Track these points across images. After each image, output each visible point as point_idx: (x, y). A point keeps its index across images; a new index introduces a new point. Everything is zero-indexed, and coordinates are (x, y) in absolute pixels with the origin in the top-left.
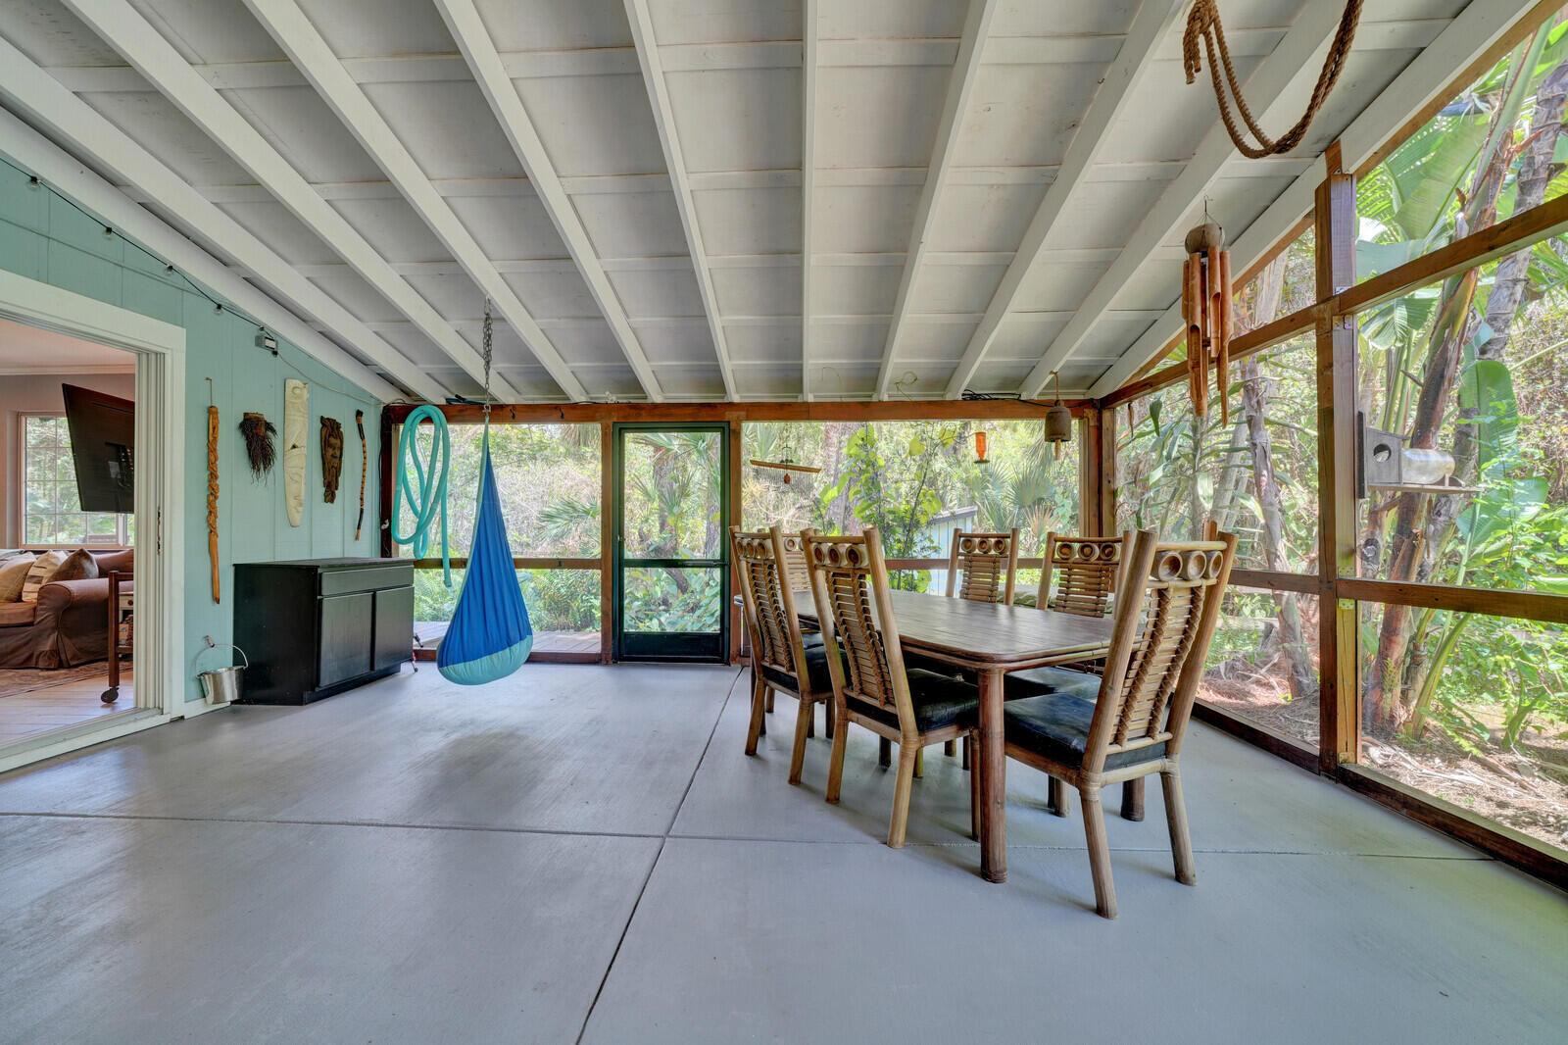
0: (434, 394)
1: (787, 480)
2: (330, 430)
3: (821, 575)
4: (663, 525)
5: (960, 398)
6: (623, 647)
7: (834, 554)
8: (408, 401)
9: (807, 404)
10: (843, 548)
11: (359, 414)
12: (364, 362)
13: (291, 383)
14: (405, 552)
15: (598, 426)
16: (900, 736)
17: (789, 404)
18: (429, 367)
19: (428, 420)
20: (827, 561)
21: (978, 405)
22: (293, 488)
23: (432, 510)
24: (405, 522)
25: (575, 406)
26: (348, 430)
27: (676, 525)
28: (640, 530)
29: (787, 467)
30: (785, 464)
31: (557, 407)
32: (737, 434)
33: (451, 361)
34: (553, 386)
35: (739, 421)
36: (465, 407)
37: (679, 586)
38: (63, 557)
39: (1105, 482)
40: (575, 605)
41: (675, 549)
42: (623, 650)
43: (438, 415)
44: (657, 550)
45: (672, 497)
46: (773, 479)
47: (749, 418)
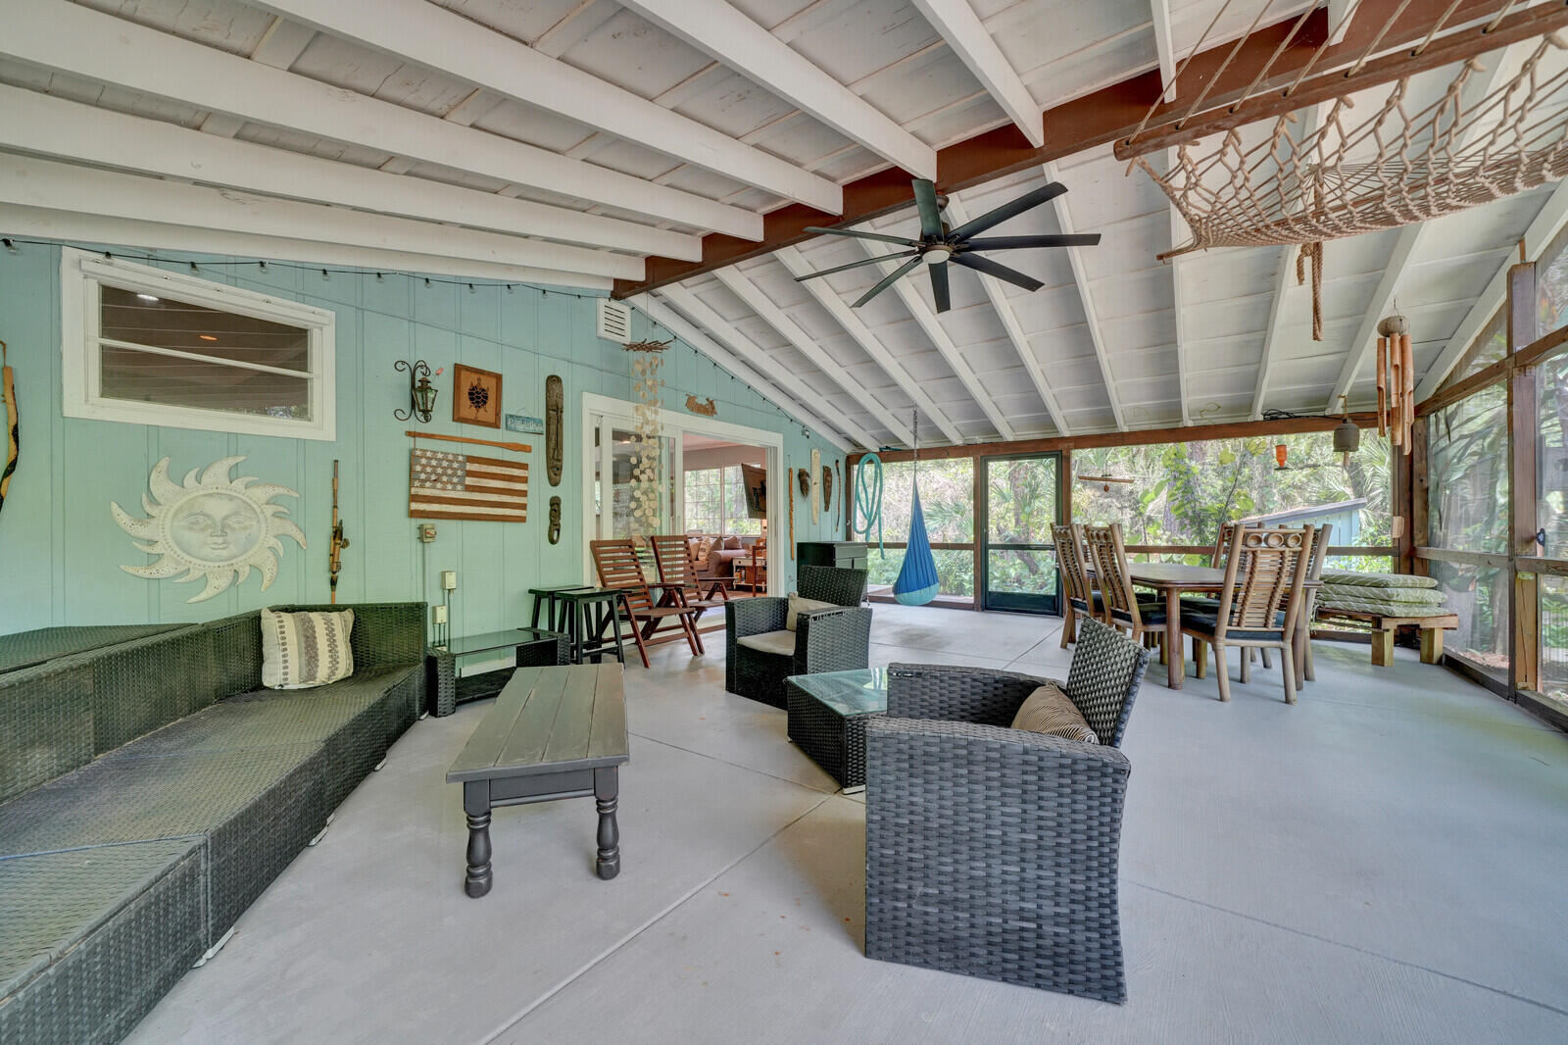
0: (873, 446)
1: (1106, 489)
2: (827, 471)
3: (1094, 546)
4: (1018, 522)
5: (1261, 418)
6: (988, 600)
7: (1098, 536)
8: (862, 451)
9: (1122, 434)
10: (1102, 533)
11: (837, 461)
12: (838, 432)
13: (814, 451)
14: (859, 538)
15: (972, 459)
16: (1132, 625)
17: (1108, 435)
18: (873, 432)
19: (871, 462)
20: (1096, 540)
21: (1279, 421)
22: (815, 504)
23: (875, 517)
24: (860, 522)
25: (956, 447)
26: (834, 471)
27: (1027, 521)
28: (998, 525)
29: (1106, 480)
30: (1105, 478)
31: (945, 449)
32: (1068, 459)
33: (883, 427)
34: (943, 436)
35: (1069, 450)
36: (893, 453)
37: (1031, 570)
38: (712, 541)
39: (1416, 482)
40: (951, 578)
41: (1027, 540)
42: (988, 603)
43: (876, 458)
44: (1012, 540)
45: (1025, 500)
46: (1098, 488)
47: (1076, 448)
